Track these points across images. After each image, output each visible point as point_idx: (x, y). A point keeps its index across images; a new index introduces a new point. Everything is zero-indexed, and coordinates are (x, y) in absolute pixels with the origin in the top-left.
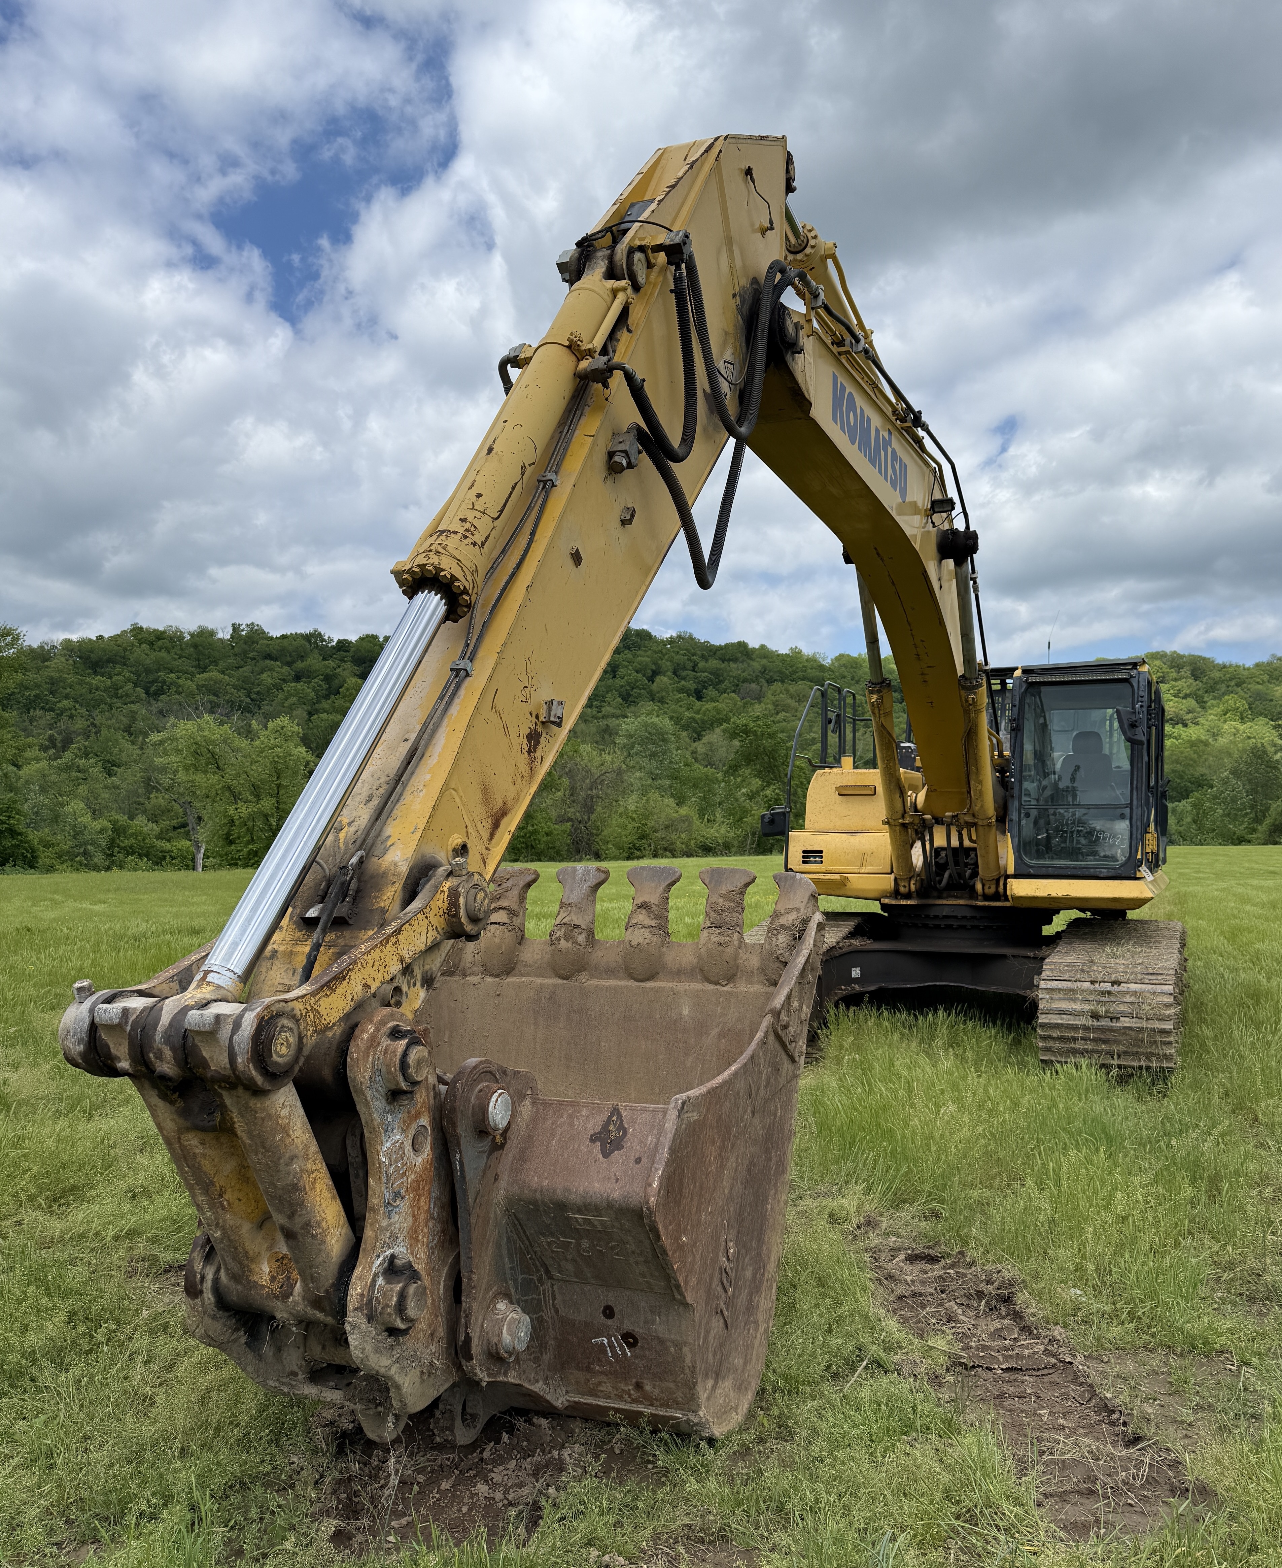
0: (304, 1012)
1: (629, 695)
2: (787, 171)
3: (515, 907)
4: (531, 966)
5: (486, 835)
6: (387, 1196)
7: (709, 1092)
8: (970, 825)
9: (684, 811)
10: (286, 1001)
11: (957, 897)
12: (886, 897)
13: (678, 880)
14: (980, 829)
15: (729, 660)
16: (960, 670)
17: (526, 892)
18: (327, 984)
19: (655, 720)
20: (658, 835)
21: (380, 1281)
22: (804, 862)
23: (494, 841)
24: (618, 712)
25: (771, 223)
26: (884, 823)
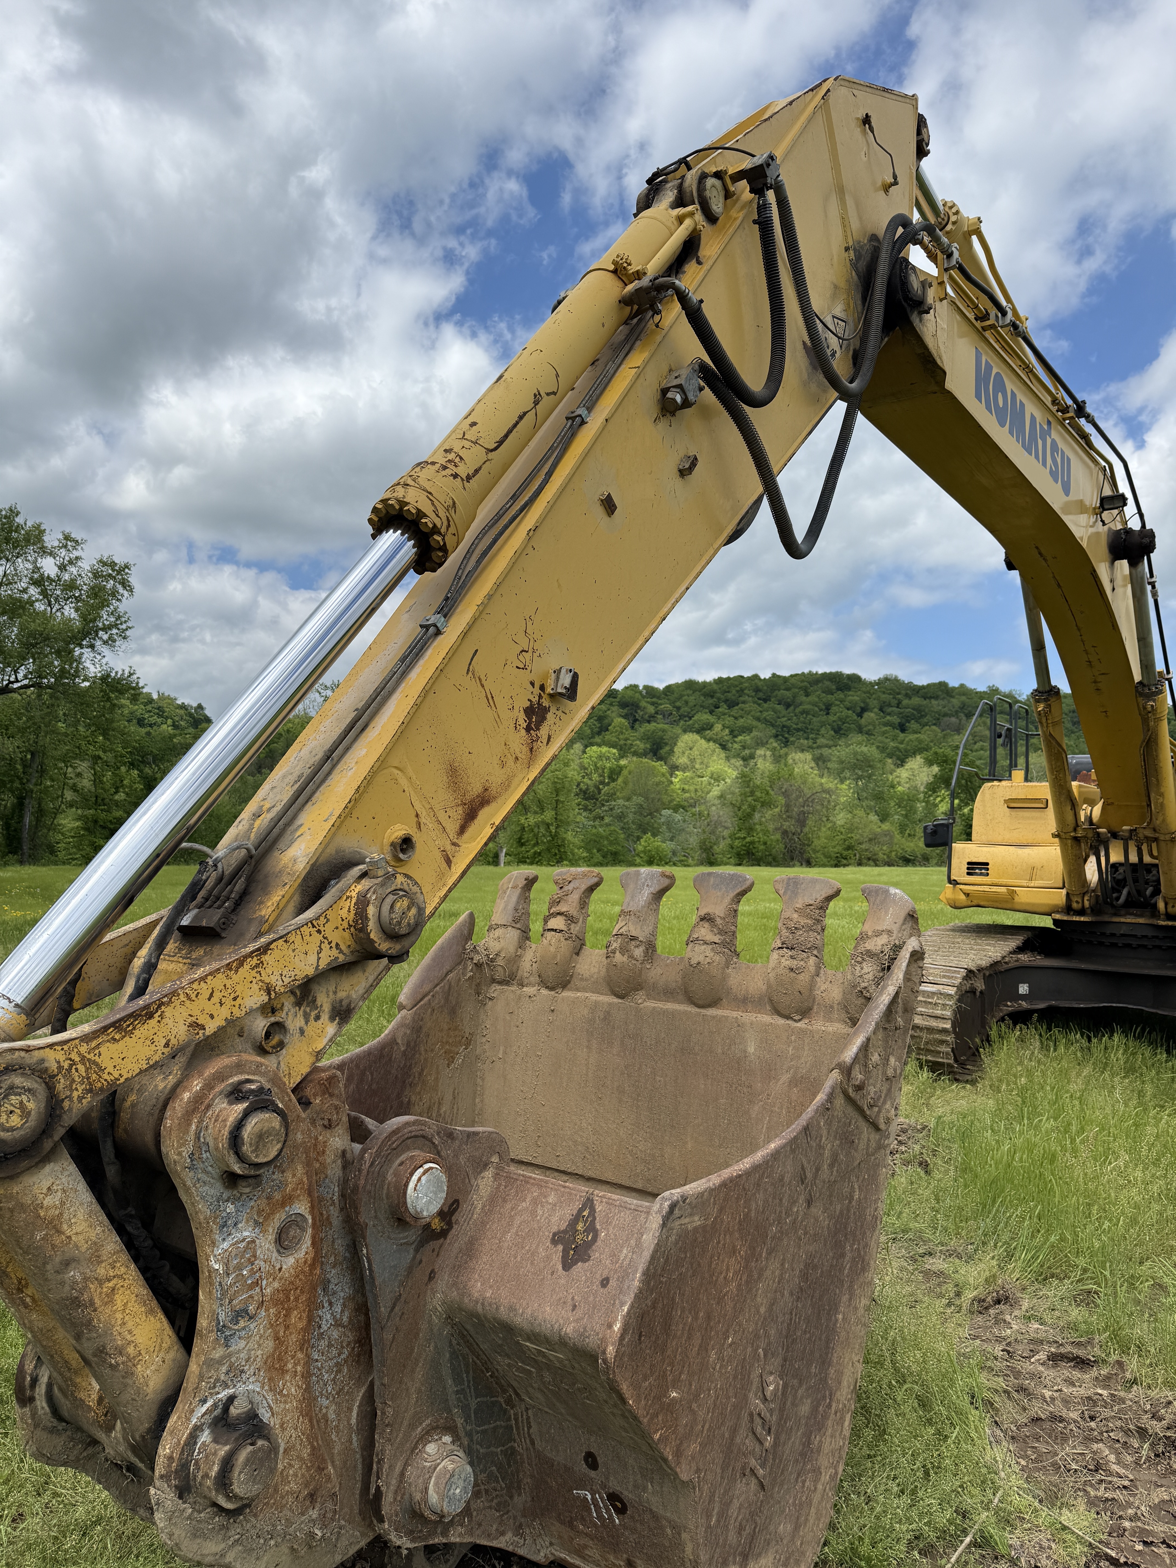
0: (66, 1065)
1: (840, 729)
2: (919, 133)
3: (574, 912)
4: (586, 980)
5: (452, 827)
6: (222, 1317)
7: (724, 1184)
8: (1150, 840)
9: (886, 826)
10: (27, 1050)
11: (1136, 915)
12: (1058, 912)
13: (749, 889)
14: (1162, 844)
15: (931, 698)
16: (1137, 677)
17: (588, 897)
18: (116, 1025)
19: (865, 749)
20: (863, 846)
21: (205, 1437)
22: (968, 874)
23: (466, 835)
24: (831, 743)
25: (895, 177)
26: (1054, 836)
